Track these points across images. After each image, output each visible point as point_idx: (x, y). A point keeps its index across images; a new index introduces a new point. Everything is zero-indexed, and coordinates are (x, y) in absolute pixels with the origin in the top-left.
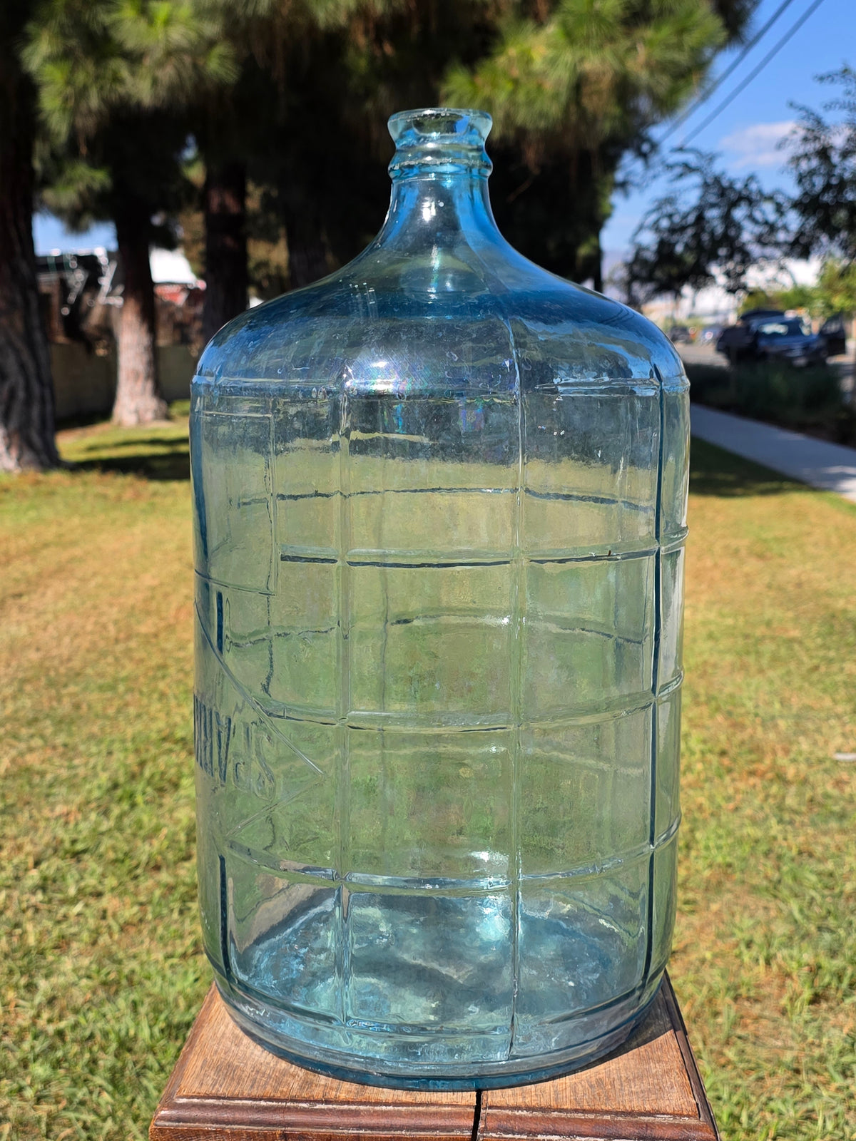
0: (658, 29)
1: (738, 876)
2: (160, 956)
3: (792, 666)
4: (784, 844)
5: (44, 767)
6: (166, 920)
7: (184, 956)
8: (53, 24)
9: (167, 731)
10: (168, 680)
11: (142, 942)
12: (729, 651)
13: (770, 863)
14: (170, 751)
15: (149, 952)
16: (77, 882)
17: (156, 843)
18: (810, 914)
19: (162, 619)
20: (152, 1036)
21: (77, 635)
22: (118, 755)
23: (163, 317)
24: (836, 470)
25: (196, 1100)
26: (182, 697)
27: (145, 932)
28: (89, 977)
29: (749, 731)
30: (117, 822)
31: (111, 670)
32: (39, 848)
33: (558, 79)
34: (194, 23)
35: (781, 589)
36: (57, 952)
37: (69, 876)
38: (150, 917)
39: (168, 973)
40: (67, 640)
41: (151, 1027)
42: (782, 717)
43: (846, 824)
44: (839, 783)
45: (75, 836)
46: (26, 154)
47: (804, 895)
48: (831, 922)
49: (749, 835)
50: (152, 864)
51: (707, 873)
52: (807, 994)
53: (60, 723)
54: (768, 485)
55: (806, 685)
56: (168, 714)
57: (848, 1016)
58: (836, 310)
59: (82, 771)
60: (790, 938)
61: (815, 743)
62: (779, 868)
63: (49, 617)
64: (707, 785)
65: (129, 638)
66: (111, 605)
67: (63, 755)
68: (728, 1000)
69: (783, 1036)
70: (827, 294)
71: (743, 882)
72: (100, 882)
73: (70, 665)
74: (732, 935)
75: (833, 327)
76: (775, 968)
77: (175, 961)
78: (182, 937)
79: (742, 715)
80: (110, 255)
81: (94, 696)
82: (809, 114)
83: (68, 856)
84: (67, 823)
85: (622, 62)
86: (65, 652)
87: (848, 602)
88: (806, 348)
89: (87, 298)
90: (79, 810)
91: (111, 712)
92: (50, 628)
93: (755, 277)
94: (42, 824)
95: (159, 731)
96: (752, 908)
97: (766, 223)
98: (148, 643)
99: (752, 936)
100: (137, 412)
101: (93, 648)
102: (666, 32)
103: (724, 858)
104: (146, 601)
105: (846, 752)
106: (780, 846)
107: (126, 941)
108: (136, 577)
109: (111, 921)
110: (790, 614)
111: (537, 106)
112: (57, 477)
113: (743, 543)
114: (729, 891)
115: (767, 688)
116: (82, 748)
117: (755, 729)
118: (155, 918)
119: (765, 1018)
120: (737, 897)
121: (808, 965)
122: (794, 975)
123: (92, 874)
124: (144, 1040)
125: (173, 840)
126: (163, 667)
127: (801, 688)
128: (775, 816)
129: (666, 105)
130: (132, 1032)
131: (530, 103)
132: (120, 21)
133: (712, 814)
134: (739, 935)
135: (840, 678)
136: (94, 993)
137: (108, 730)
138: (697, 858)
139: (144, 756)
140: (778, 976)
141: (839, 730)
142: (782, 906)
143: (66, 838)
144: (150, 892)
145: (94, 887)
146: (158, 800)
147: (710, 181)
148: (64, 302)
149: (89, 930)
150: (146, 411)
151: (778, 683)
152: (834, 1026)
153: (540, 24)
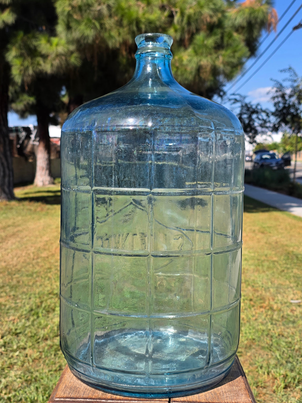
0: (226, 50)
1: (257, 343)
2: (47, 371)
3: (275, 270)
4: (273, 332)
5: (6, 303)
6: (49, 358)
7: (56, 371)
8: (17, 45)
9: (51, 291)
10: (52, 273)
11: (40, 366)
12: (252, 265)
13: (268, 339)
14: (52, 298)
15: (43, 369)
16: (17, 344)
17: (46, 330)
18: (283, 356)
19: (50, 252)
20: (43, 400)
21: (19, 257)
22: (33, 299)
23: (53, 149)
24: (288, 204)
25: (62, 399)
26: (56, 279)
27: (42, 362)
28: (20, 378)
29: (260, 292)
30: (32, 323)
31: (31, 269)
32: (3, 332)
33: (192, 67)
34: (66, 46)
35: (270, 244)
36: (9, 369)
37: (14, 342)
38: (43, 356)
39: (50, 377)
40: (15, 259)
41: (43, 396)
42: (271, 287)
43: (295, 325)
44: (292, 311)
45: (16, 327)
46: (6, 90)
47: (281, 350)
48: (291, 360)
49: (260, 329)
50: (45, 338)
51: (246, 342)
52: (283, 385)
53: (12, 288)
54: (265, 209)
55: (280, 277)
56: (51, 285)
57: (297, 393)
58: (287, 151)
59: (19, 305)
60: (276, 365)
61: (283, 297)
62: (272, 340)
63: (9, 251)
64: (245, 311)
65: (38, 258)
66: (32, 247)
67: (13, 299)
68: (254, 387)
69: (274, 400)
70: (284, 145)
71: (259, 345)
72: (25, 344)
73: (16, 267)
74: (255, 364)
75: (286, 156)
76: (271, 376)
77: (52, 372)
78: (55, 364)
79: (257, 287)
80: (35, 127)
81: (25, 278)
82: (278, 82)
83: (14, 334)
84: (14, 323)
85: (214, 62)
86: (15, 263)
87: (294, 248)
88: (277, 163)
89: (26, 142)
90: (18, 318)
91: (31, 284)
92: (10, 255)
93: (259, 138)
94: (5, 323)
95: (48, 291)
96: (262, 354)
97: (263, 120)
98: (45, 260)
99: (262, 364)
100: (43, 181)
101: (25, 261)
102: (229, 52)
103: (252, 337)
104: (44, 245)
105: (294, 300)
106: (272, 333)
107: (34, 365)
108: (41, 237)
109: (29, 358)
110: (274, 253)
111: (185, 76)
112: (13, 203)
113: (257, 228)
114: (254, 348)
115: (266, 278)
116: (20, 296)
117: (262, 292)
118: (45, 357)
119: (268, 394)
120: (257, 351)
121: (283, 375)
122: (278, 378)
123: (22, 341)
124: (40, 401)
125: (52, 329)
126: (50, 268)
127: (278, 278)
128: (270, 322)
129: (229, 77)
130: (36, 398)
131: (182, 75)
132: (40, 44)
133: (247, 321)
134: (258, 364)
135: (292, 274)
136: (22, 384)
137: (29, 290)
138: (242, 336)
139: (42, 299)
140: (272, 379)
141: (292, 292)
142: (273, 354)
143: (13, 328)
144: (44, 348)
145: (23, 346)
146: (47, 315)
147: (244, 105)
148: (18, 143)
149: (21, 361)
150: (46, 181)
151: (270, 276)
152: (293, 397)
153: (186, 48)
